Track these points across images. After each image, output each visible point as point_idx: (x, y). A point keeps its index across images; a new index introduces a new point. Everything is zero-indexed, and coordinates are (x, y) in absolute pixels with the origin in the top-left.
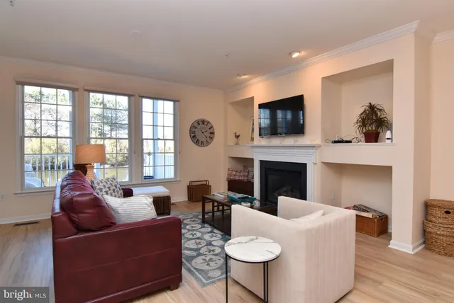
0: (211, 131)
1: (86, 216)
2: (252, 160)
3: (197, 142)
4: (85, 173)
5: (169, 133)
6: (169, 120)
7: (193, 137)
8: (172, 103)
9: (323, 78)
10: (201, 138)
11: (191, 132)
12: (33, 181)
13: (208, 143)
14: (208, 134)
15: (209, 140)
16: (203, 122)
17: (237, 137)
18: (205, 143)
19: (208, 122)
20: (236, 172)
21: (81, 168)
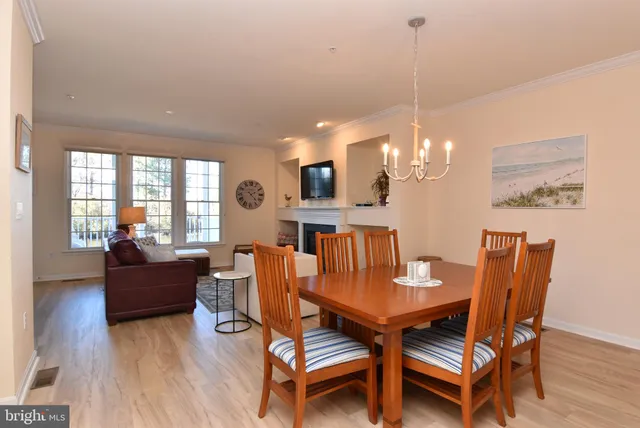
0: (260, 192)
1: (128, 254)
2: (297, 223)
3: (244, 205)
4: (128, 232)
5: (215, 195)
6: (215, 182)
7: (240, 199)
8: (217, 164)
9: (348, 145)
10: (249, 200)
11: (238, 194)
12: (77, 242)
13: (257, 206)
14: (257, 196)
15: (258, 202)
16: (252, 183)
17: (289, 199)
18: (253, 205)
19: (257, 183)
20: (287, 236)
21: (123, 227)
